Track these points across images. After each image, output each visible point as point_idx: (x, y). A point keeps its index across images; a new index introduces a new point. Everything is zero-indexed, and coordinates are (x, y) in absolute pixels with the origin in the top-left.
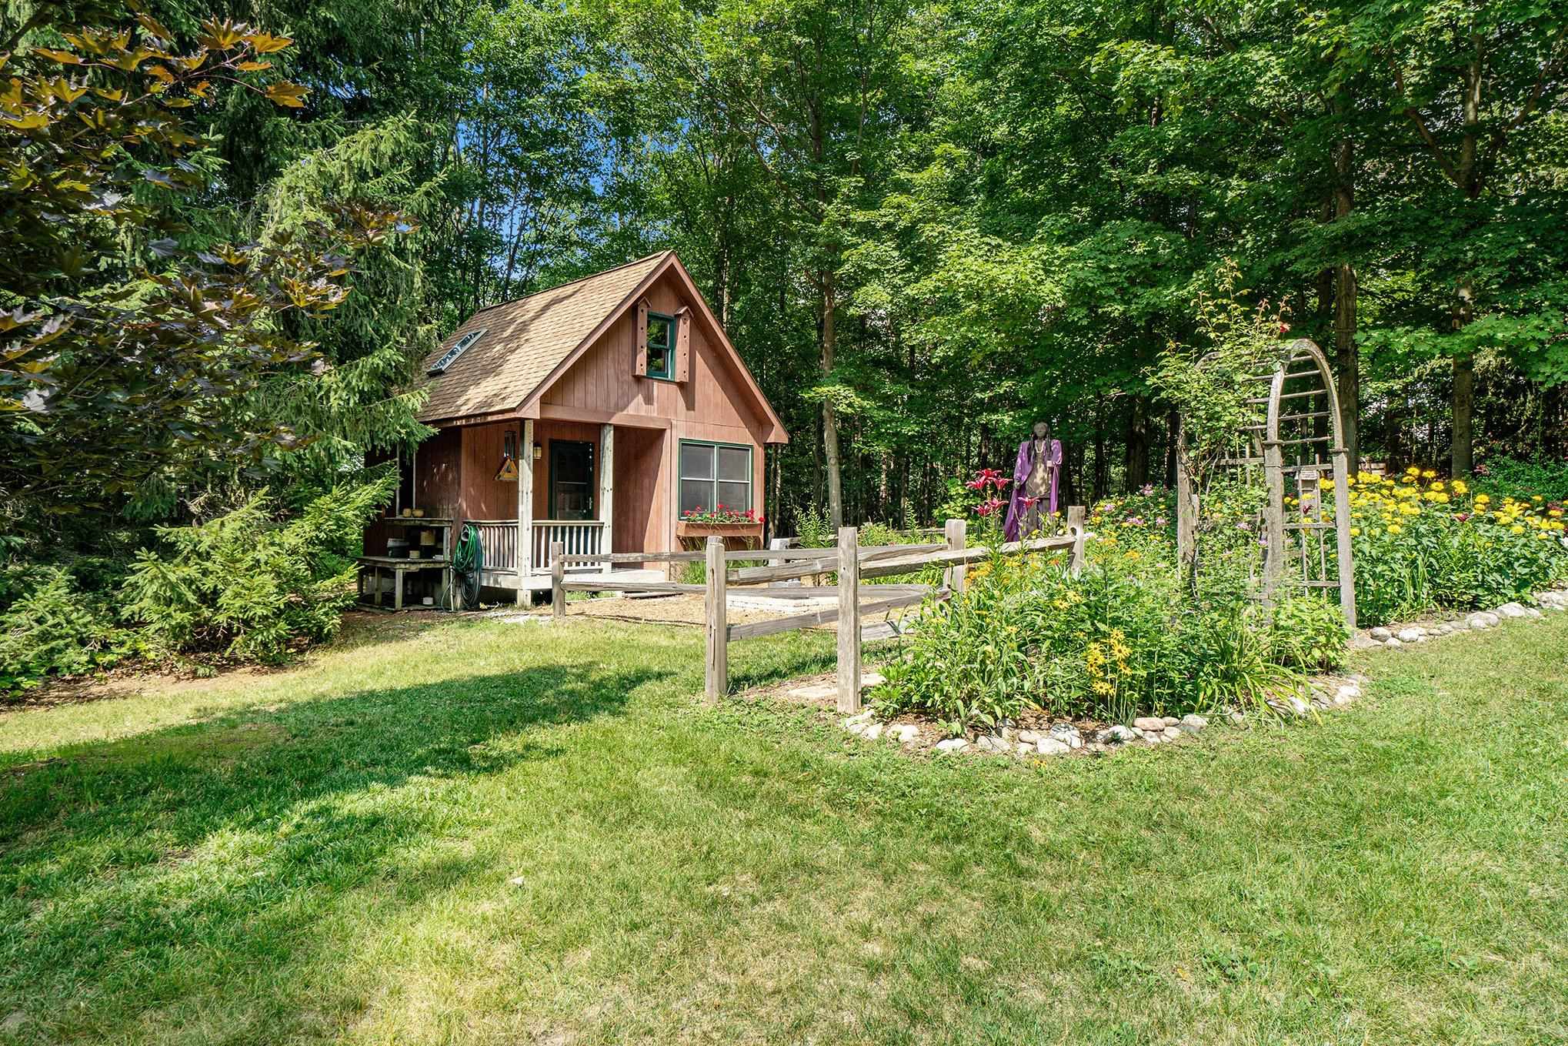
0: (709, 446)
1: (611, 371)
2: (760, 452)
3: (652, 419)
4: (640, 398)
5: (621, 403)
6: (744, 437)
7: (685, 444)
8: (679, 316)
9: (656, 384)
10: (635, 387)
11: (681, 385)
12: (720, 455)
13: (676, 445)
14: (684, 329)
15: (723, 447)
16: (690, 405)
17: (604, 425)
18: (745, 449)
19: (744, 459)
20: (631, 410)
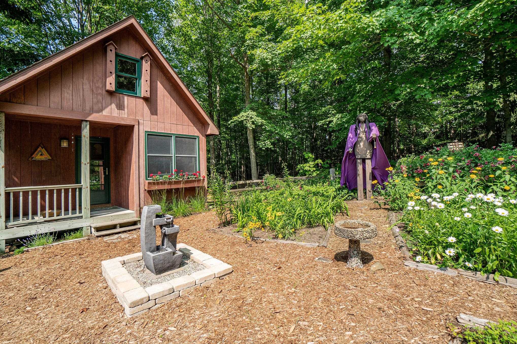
0: (169, 136)
1: (87, 87)
2: (203, 140)
3: (123, 119)
4: (113, 106)
5: (96, 108)
6: (193, 130)
7: (149, 135)
8: (142, 58)
9: (126, 98)
10: (108, 98)
11: (146, 99)
12: (176, 142)
13: (142, 135)
14: (146, 66)
15: (178, 137)
16: (154, 111)
17: (82, 121)
18: (194, 138)
19: (194, 144)
20: (105, 112)
